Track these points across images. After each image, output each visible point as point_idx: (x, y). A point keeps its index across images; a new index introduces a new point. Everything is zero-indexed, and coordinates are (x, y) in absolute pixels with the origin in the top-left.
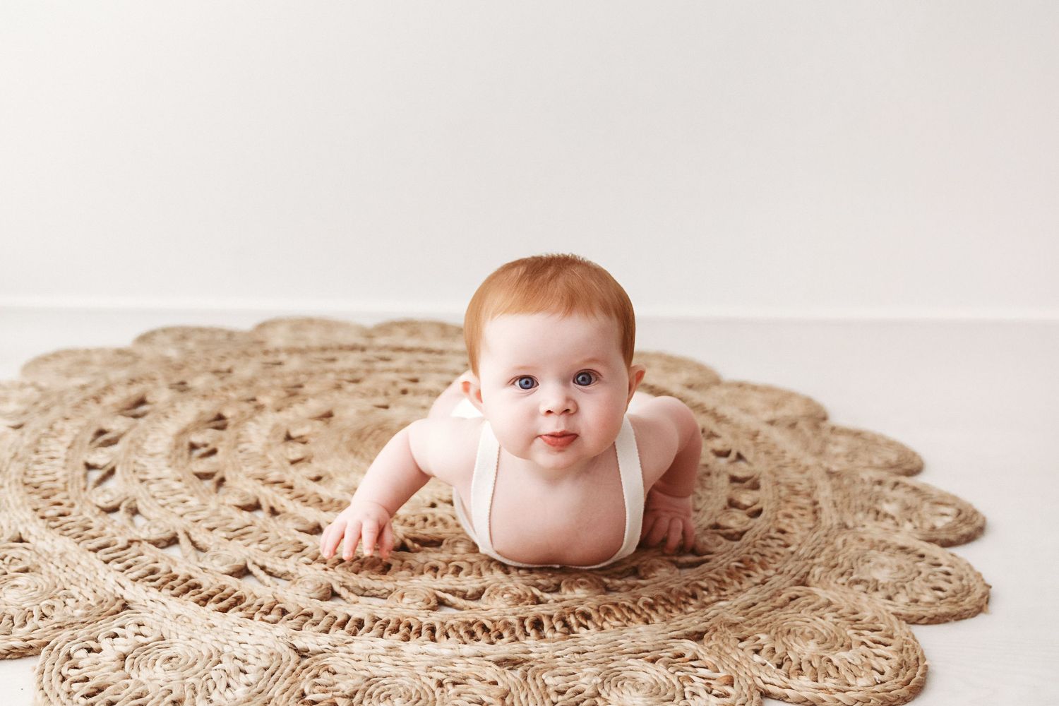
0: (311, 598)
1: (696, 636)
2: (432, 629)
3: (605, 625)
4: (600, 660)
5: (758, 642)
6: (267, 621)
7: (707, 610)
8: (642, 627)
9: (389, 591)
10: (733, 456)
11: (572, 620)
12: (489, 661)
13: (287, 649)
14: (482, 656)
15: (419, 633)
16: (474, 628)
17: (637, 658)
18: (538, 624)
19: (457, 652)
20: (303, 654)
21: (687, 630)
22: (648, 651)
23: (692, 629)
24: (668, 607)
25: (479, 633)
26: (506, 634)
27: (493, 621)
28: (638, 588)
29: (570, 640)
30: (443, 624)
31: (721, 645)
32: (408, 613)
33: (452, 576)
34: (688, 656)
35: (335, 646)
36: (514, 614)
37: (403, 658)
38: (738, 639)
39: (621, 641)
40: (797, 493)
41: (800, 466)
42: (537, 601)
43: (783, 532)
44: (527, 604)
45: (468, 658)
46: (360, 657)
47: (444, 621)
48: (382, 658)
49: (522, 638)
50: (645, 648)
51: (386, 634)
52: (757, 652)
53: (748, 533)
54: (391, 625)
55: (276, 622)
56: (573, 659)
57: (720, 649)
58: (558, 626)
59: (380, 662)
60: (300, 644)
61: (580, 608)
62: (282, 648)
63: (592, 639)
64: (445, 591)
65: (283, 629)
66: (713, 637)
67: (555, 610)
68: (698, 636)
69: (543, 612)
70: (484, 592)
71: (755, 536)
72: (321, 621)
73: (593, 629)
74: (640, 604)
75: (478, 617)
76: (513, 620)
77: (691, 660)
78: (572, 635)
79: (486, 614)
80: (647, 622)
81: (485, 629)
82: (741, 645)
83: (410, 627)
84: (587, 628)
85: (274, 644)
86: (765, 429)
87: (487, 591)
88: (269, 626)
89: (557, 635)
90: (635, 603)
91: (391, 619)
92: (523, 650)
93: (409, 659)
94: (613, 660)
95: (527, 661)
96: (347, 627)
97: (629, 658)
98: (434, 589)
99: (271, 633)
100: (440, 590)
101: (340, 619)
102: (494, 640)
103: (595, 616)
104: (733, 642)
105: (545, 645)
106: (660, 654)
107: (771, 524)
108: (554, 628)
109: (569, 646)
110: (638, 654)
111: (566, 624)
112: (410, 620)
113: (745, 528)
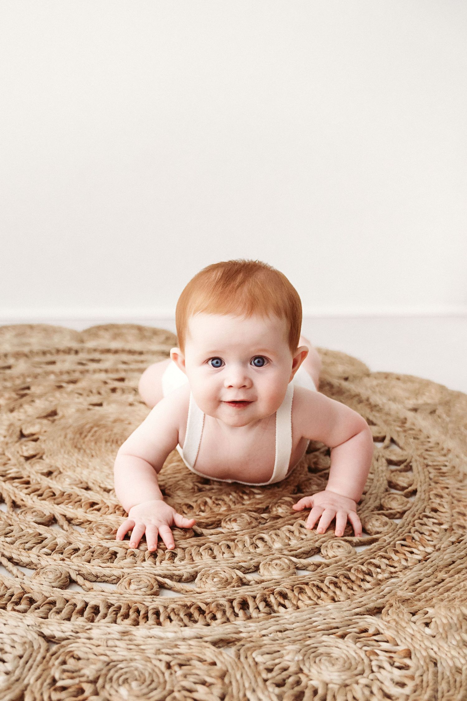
0: (53, 587)
1: (375, 611)
2: (157, 613)
3: (300, 604)
4: (298, 638)
5: (427, 616)
6: (18, 611)
7: (382, 587)
8: (331, 606)
9: (118, 578)
10: (387, 441)
11: (272, 599)
12: (206, 642)
13: (36, 636)
14: (201, 638)
15: (146, 617)
16: (192, 610)
17: (329, 635)
18: (244, 605)
19: (180, 635)
20: (50, 640)
21: (366, 606)
22: (338, 628)
23: (371, 605)
24: (350, 584)
25: (196, 615)
26: (219, 615)
27: (207, 604)
28: (323, 568)
29: (272, 619)
30: (166, 608)
31: (397, 619)
32: (136, 598)
33: (169, 562)
34: (371, 631)
35: (77, 632)
36: (224, 596)
37: (135, 642)
38: (411, 613)
39: (314, 619)
40: (443, 474)
41: (443, 449)
42: (242, 583)
43: (435, 510)
44: (234, 587)
45: (189, 639)
46: (99, 643)
47: (166, 605)
48: (118, 643)
49: (232, 618)
50: (335, 625)
51: (119, 620)
52: (427, 625)
53: (407, 513)
54: (122, 611)
55: (25, 611)
56: (277, 638)
57: (397, 623)
58: (262, 606)
59: (116, 646)
60: (47, 632)
61: (278, 589)
62: (32, 636)
63: (291, 618)
64: (165, 577)
65: (31, 618)
66: (389, 612)
67: (257, 590)
68: (377, 611)
69: (247, 593)
70: (196, 576)
71: (414, 515)
72: (63, 609)
73: (290, 609)
74: (327, 582)
75: (194, 600)
76: (223, 601)
77: (374, 635)
78: (273, 615)
79: (201, 598)
80: (333, 600)
81: (202, 612)
82: (414, 618)
83: (138, 611)
84: (284, 606)
85: (26, 632)
86: (410, 415)
87: (199, 575)
88: (19, 615)
89: (261, 615)
90: (322, 581)
91: (122, 605)
92: (234, 630)
93: (141, 643)
94: (310, 637)
95: (239, 640)
96: (86, 613)
97: (324, 635)
98: (155, 575)
99: (22, 622)
100: (160, 576)
101: (79, 606)
102: (209, 621)
103: (290, 594)
104: (407, 616)
105: (252, 625)
106: (348, 630)
107: (426, 504)
108: (257, 608)
109: (272, 626)
110: (330, 630)
111: (268, 605)
112: (138, 605)
113: (405, 508)
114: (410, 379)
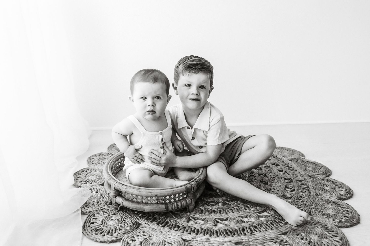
0: (185, 222)
1: (285, 234)
2: (217, 232)
3: (261, 230)
4: (261, 242)
5: (302, 236)
6: (175, 230)
7: (287, 225)
8: (271, 231)
9: (204, 219)
10: (284, 172)
11: (252, 228)
12: (232, 243)
13: (181, 239)
14: (231, 241)
15: (214, 234)
16: (228, 231)
17: (271, 242)
18: (243, 230)
19: (224, 240)
20: (185, 240)
21: (282, 232)
22: (274, 239)
23: (284, 232)
24: (277, 224)
25: (229, 233)
26: (236, 233)
27: (232, 229)
28: (267, 218)
29: (253, 236)
30: (219, 230)
31: (292, 237)
32: (210, 227)
33: (219, 214)
34: (284, 241)
35: (193, 238)
36: (237, 227)
37: (211, 243)
38: (297, 235)
39: (266, 236)
40: (302, 184)
41: (301, 175)
42: (242, 222)
43: (301, 197)
44: (240, 223)
45: (227, 242)
46: (200, 242)
47: (219, 229)
48: (206, 243)
49: (240, 235)
50: (272, 238)
51: (205, 235)
52: (302, 239)
53: (292, 198)
54: (206, 231)
55: (177, 230)
56: (254, 242)
57: (293, 238)
58: (249, 231)
59: (205, 244)
60: (184, 238)
61: (254, 225)
62: (180, 239)
63: (259, 235)
64: (218, 219)
65: (179, 233)
66: (290, 234)
67: (247, 225)
69: (244, 226)
70: (228, 219)
71: (294, 199)
72: (188, 229)
73: (258, 232)
74: (269, 223)
75: (228, 228)
76: (237, 228)
77: (285, 242)
78: (253, 234)
79: (230, 227)
80: (272, 229)
81: (230, 232)
82: (298, 237)
83: (211, 231)
84: (256, 231)
85: (178, 238)
86: (290, 162)
87: (229, 219)
88: (175, 232)
89: (249, 234)
90: (268, 222)
91: (206, 229)
92: (241, 239)
93: (213, 243)
94: (265, 242)
95: (243, 242)
96: (195, 232)
97: (269, 242)
98: (215, 218)
99: (177, 234)
100: (217, 219)
101: (193, 229)
102: (233, 235)
103: (258, 227)
104: (296, 236)
105: (246, 237)
106: (277, 240)
107: (298, 195)
108: (247, 231)
109: (252, 238)
110: (271, 240)
111: (251, 230)
112: (211, 229)
113: (291, 196)
114: (289, 149)
